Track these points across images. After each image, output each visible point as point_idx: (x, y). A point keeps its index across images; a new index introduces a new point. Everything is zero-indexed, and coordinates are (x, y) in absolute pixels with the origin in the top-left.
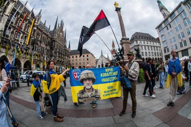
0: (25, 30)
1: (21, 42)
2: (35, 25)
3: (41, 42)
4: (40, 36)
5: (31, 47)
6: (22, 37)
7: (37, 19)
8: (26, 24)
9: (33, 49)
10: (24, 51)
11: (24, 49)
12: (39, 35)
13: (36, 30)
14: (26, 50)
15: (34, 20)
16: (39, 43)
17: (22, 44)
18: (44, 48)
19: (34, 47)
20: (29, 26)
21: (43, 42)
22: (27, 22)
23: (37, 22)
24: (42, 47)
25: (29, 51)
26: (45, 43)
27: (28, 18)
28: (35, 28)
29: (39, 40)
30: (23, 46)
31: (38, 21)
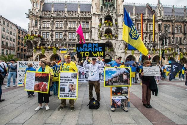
0: (147, 30)
1: (146, 41)
2: (158, 20)
3: (173, 33)
4: (171, 28)
5: (159, 43)
6: (146, 36)
7: (158, 12)
8: (146, 25)
9: (162, 44)
10: (151, 49)
11: (151, 47)
12: (169, 27)
13: (162, 24)
14: (154, 47)
15: (154, 15)
16: (170, 35)
17: (148, 42)
18: (180, 38)
19: (163, 42)
20: (151, 24)
21: (177, 32)
22: (146, 22)
23: (159, 15)
24: (177, 38)
25: (157, 47)
26: (181, 32)
27: (146, 18)
28: (160, 23)
29: (170, 33)
30: (149, 44)
31: (160, 13)
